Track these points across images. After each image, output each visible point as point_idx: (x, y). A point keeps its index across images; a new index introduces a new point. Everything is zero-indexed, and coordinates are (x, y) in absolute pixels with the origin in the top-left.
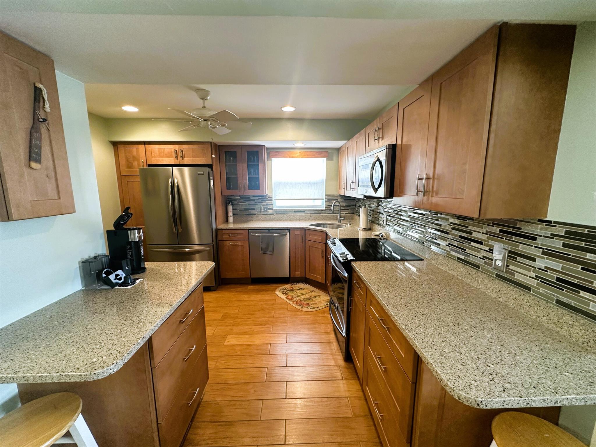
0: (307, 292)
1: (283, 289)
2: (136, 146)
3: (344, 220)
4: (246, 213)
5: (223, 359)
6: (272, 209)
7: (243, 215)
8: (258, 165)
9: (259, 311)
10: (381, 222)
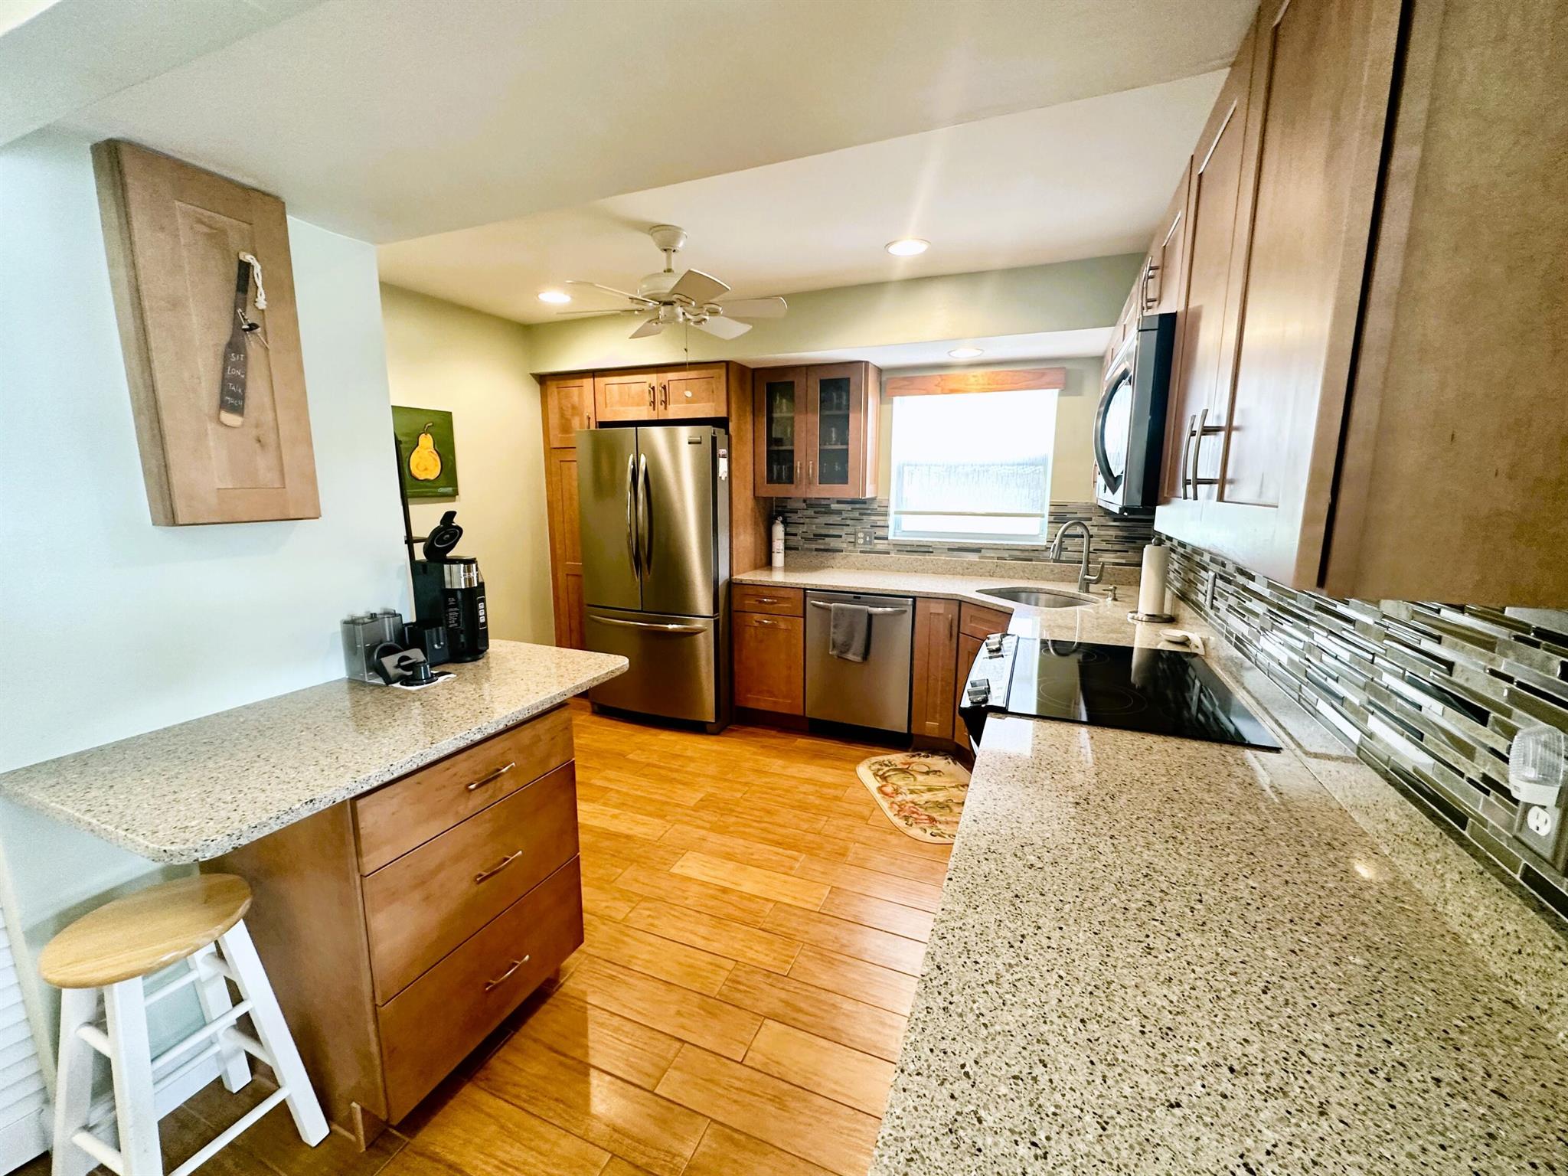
0: (947, 785)
1: (882, 764)
2: (578, 382)
3: (1097, 582)
4: (818, 547)
5: (650, 905)
6: (887, 539)
7: (811, 550)
8: (847, 417)
9: (793, 807)
10: (1201, 598)
